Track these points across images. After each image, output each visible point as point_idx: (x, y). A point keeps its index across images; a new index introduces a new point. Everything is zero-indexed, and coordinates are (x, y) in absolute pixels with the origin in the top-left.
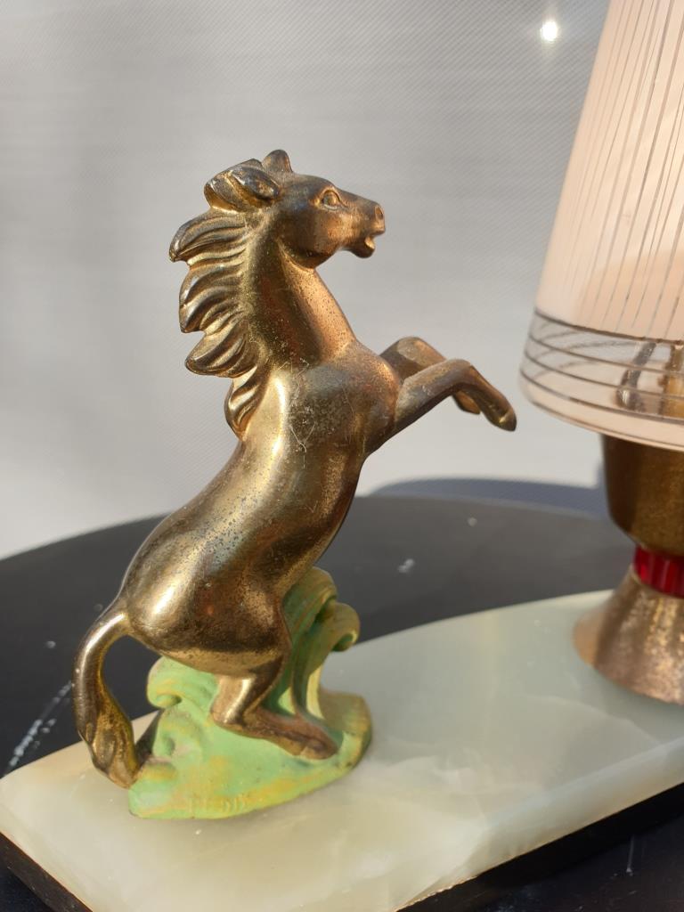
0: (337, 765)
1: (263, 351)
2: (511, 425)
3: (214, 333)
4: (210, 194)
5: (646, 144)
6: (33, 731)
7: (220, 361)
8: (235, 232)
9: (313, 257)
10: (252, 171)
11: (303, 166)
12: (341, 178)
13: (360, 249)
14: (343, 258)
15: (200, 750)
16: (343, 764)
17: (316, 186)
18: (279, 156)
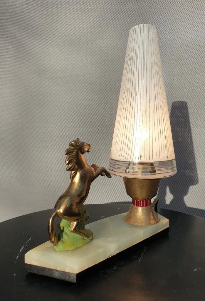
0: (89, 239)
1: (76, 167)
2: (111, 177)
3: (70, 166)
4: (70, 145)
5: (126, 133)
6: (23, 247)
7: (71, 169)
8: (73, 150)
9: (83, 153)
10: (75, 141)
11: (81, 140)
12: (86, 142)
13: (88, 151)
14: (86, 153)
15: (67, 237)
16: (90, 239)
17: (83, 143)
18: (78, 139)
